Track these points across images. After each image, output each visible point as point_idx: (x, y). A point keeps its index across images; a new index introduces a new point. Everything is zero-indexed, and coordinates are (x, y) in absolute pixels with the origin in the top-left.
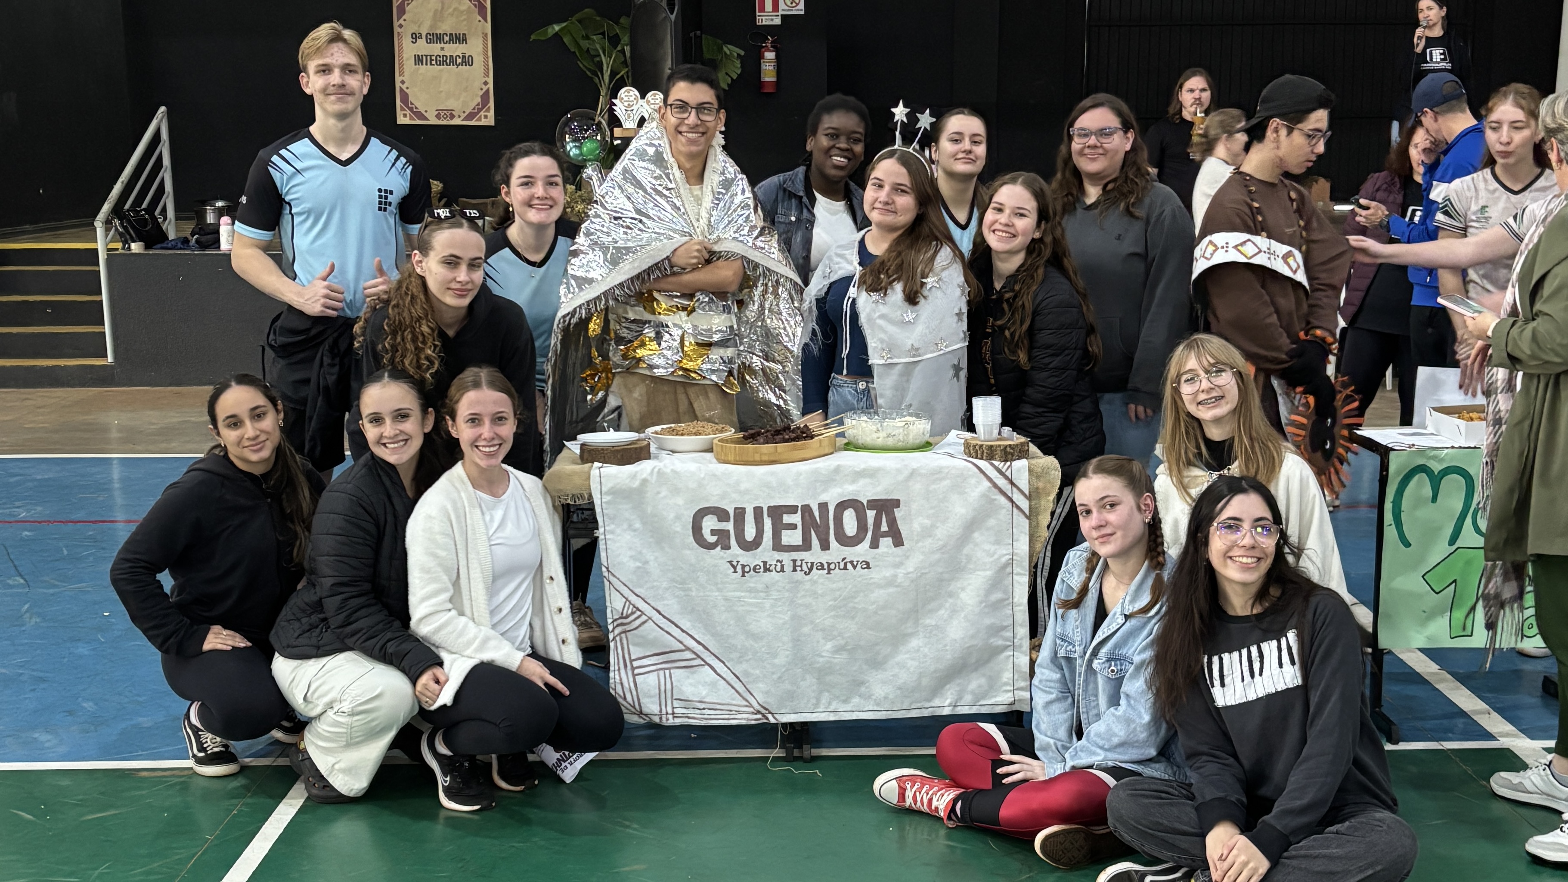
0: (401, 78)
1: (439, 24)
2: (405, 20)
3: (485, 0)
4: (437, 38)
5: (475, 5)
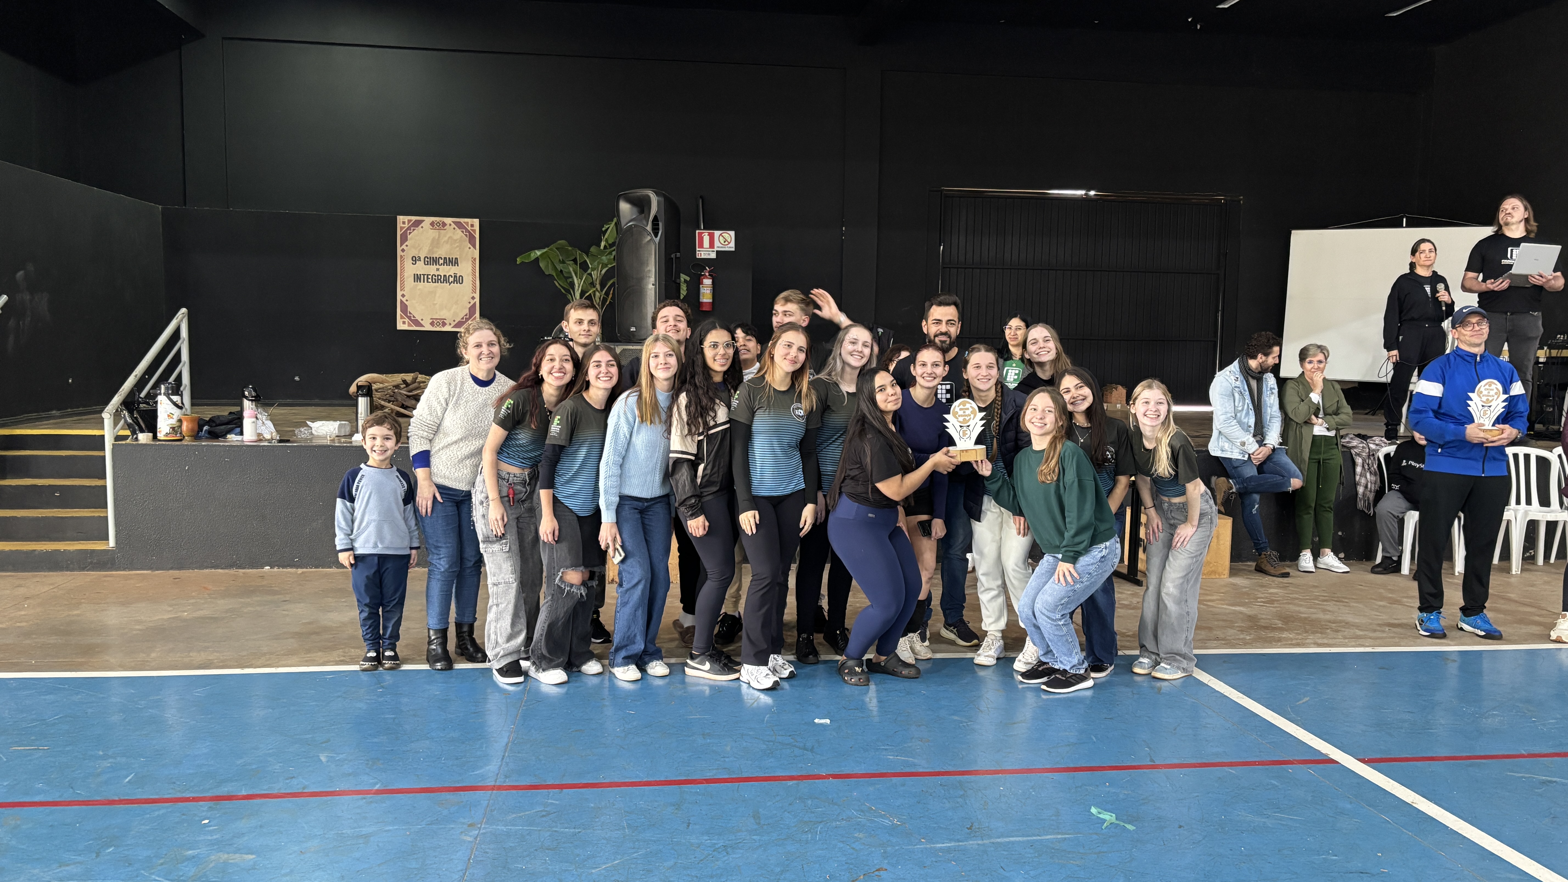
0: (402, 292)
1: (435, 249)
2: (407, 246)
3: (474, 231)
4: (434, 261)
5: (466, 235)
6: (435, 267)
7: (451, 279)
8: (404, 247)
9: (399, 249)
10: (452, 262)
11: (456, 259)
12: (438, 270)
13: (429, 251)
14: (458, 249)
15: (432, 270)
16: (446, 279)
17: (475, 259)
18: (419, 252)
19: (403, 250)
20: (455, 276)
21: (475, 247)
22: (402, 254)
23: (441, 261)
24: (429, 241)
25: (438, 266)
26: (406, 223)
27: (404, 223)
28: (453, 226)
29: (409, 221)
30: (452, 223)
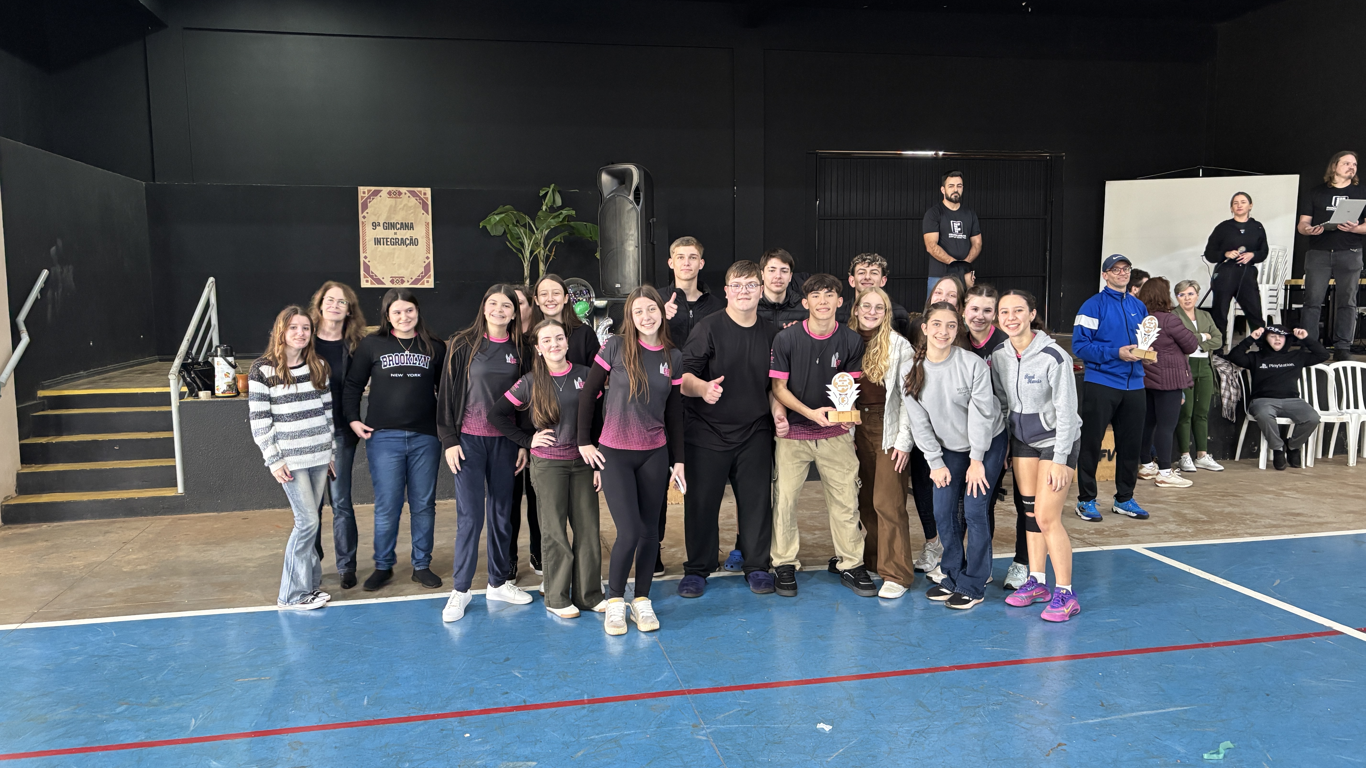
0: (365, 254)
1: (393, 216)
2: (367, 213)
3: (427, 199)
4: (391, 226)
5: (420, 203)
6: (393, 231)
7: (408, 242)
8: (365, 214)
9: (361, 216)
10: (408, 226)
11: (412, 223)
12: (395, 234)
13: (388, 217)
14: (412, 215)
15: (390, 234)
16: (403, 242)
17: (428, 224)
18: (378, 217)
19: (364, 217)
20: (412, 239)
21: (427, 212)
22: (364, 220)
23: (398, 226)
24: (387, 209)
25: (396, 231)
26: (366, 193)
27: (364, 193)
28: (408, 194)
29: (369, 191)
30: (407, 192)
